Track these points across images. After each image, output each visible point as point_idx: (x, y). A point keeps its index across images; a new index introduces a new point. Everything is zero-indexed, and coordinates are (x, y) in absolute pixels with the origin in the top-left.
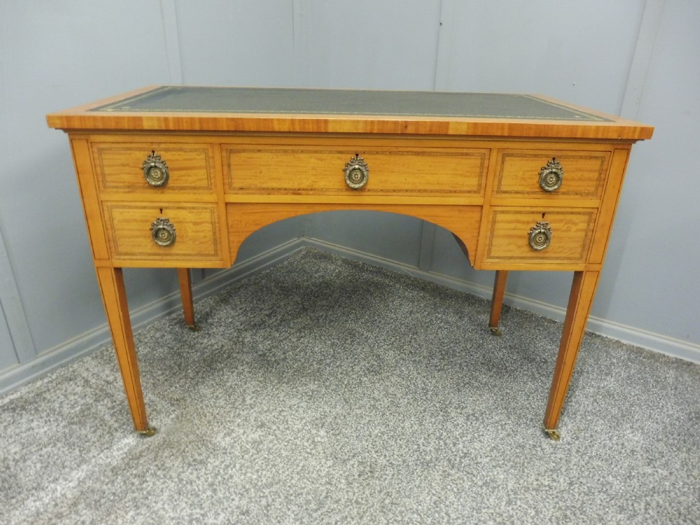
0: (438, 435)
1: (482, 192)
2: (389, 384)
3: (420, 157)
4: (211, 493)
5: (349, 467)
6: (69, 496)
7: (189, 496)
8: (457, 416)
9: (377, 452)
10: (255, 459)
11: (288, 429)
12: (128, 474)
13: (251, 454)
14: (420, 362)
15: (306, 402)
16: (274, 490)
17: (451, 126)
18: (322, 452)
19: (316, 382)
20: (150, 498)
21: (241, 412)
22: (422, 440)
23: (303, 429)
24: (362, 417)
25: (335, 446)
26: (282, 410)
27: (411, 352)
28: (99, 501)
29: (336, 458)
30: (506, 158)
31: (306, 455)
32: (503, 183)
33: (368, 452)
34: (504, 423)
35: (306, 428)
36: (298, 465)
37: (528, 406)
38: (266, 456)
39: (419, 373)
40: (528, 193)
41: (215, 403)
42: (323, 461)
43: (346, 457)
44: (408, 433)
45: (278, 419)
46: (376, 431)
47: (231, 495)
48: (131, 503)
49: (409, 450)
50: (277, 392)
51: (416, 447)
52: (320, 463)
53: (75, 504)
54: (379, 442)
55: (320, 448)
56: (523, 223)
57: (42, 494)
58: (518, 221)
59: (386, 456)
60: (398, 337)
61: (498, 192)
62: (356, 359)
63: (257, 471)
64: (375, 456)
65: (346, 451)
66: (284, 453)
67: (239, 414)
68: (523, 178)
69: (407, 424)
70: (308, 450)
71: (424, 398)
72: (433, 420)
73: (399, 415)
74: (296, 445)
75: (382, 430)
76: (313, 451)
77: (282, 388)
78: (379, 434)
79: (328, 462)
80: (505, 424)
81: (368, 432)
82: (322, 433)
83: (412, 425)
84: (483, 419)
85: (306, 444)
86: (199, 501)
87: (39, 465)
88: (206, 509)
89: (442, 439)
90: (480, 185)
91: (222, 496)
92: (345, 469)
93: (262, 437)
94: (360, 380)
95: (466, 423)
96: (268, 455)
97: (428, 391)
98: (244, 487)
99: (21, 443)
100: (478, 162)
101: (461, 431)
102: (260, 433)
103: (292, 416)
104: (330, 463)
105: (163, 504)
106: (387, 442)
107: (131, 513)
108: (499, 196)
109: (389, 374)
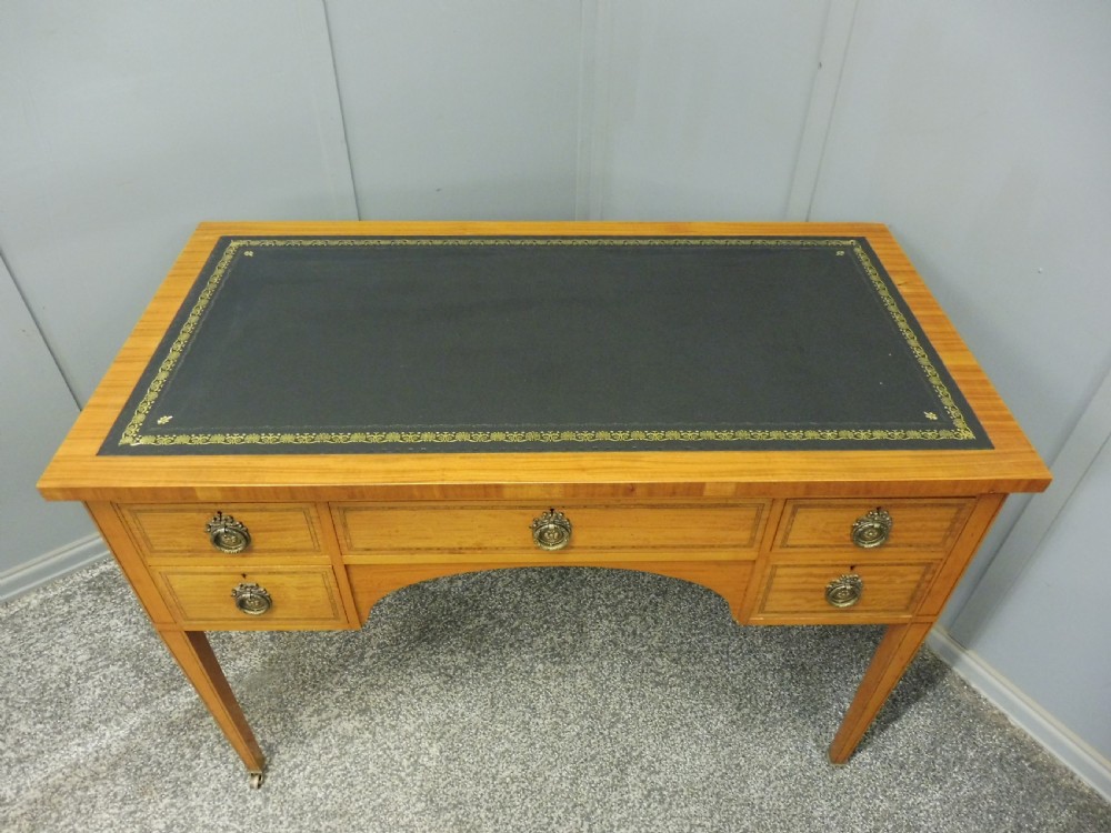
0: (588, 810)
1: (757, 545)
2: (568, 687)
3: (654, 510)
4: (261, 803)
5: (440, 822)
6: (114, 751)
7: (236, 798)
8: (635, 785)
9: (488, 810)
10: (332, 766)
11: (393, 727)
12: (184, 738)
13: (330, 756)
14: (637, 657)
15: (438, 685)
16: (334, 826)
17: (707, 487)
18: (419, 784)
19: (469, 653)
20: (194, 784)
21: (349, 678)
22: (560, 812)
23: (412, 735)
24: (500, 739)
25: (440, 780)
26: (402, 692)
27: (634, 633)
28: (141, 769)
29: (432, 801)
30: (799, 510)
31: (397, 782)
32: (790, 537)
33: (477, 806)
34: (698, 822)
35: (417, 734)
36: (379, 796)
37: (755, 802)
38: (348, 765)
39: (624, 679)
40: (831, 546)
41: (324, 649)
42: (414, 799)
43: (445, 805)
44: (548, 792)
45: (389, 704)
46: (507, 773)
47: (282, 815)
48: (171, 786)
49: (534, 822)
50: (408, 655)
51: (546, 820)
52: (408, 802)
53: (115, 766)
54: (501, 793)
55: (419, 777)
56: (820, 576)
57: (89, 736)
58: (811, 575)
59: (497, 821)
60: (631, 594)
61: (781, 547)
62: (546, 622)
63: (327, 787)
64: (483, 816)
65: (449, 793)
66: (372, 769)
67: (345, 680)
68: (824, 531)
69: (555, 775)
70: (403, 774)
71: (606, 733)
72: (596, 780)
73: (553, 753)
74: (392, 759)
75: (515, 773)
76: (409, 779)
77: (419, 649)
78: (508, 779)
79: (418, 805)
80: (699, 825)
81: (494, 771)
82: (434, 751)
83: (561, 778)
84: (670, 804)
85: (405, 763)
86: (243, 811)
87: (98, 691)
88: (245, 827)
89: (589, 820)
90: (753, 539)
91: (271, 812)
92: (433, 824)
93: (356, 732)
94: (532, 666)
95: (641, 803)
96: (351, 764)
97: (618, 721)
98: (301, 807)
99: (91, 649)
100: (752, 513)
101: (625, 815)
102: (356, 724)
103: (409, 708)
104: (420, 806)
105: (203, 801)
106: (511, 797)
107: (166, 801)
108: (784, 550)
109: (579, 667)
